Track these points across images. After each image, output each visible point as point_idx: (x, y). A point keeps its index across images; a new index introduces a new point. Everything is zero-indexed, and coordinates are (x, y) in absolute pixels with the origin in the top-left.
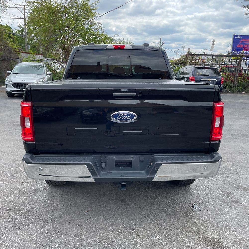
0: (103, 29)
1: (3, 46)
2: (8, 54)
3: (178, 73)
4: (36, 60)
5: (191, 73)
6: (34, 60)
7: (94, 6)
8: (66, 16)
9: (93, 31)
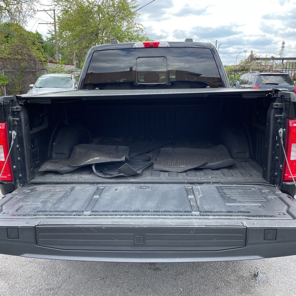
0: (144, 31)
1: (26, 56)
2: (33, 65)
3: (238, 82)
4: (64, 71)
5: (254, 81)
6: (62, 71)
7: (133, 4)
8: (99, 17)
9: (131, 34)
